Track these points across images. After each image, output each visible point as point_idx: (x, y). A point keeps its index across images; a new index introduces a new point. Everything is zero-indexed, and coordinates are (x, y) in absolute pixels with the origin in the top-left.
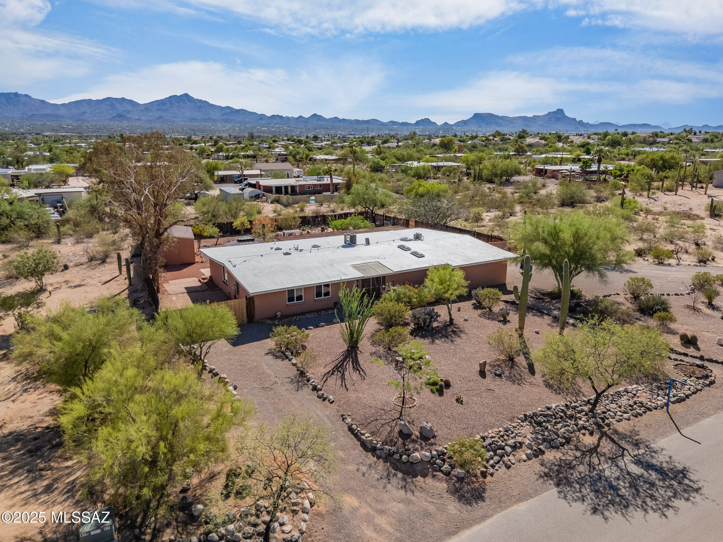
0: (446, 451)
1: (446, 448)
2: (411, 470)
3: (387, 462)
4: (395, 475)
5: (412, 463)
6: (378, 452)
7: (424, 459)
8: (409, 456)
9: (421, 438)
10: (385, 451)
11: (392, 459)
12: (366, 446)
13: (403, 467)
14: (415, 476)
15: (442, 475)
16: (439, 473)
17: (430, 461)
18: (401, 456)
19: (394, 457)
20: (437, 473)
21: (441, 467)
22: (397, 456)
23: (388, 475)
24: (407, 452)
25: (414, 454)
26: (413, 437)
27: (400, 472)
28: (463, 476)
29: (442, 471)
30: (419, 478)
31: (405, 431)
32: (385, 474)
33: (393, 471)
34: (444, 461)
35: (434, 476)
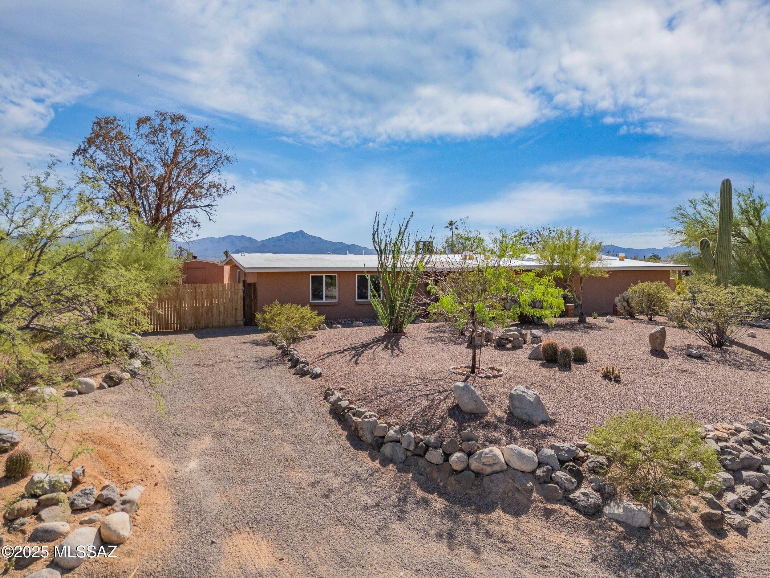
0: (581, 453)
1: (583, 447)
2: (473, 492)
3: (407, 472)
4: (425, 502)
5: (478, 475)
6: (387, 449)
7: (516, 464)
8: (470, 454)
9: (508, 422)
10: (404, 445)
11: (421, 462)
12: (360, 438)
13: (452, 484)
14: (488, 508)
15: (573, 513)
16: (566, 508)
17: (533, 472)
18: (447, 456)
19: (428, 456)
20: (556, 506)
21: (567, 491)
22: (435, 456)
23: (403, 500)
24: (465, 446)
25: (486, 450)
26: (488, 418)
27: (440, 495)
28: (646, 522)
29: (573, 503)
30: (498, 514)
31: (468, 406)
32: (394, 498)
33: (420, 493)
34: (579, 476)
35: (548, 514)
